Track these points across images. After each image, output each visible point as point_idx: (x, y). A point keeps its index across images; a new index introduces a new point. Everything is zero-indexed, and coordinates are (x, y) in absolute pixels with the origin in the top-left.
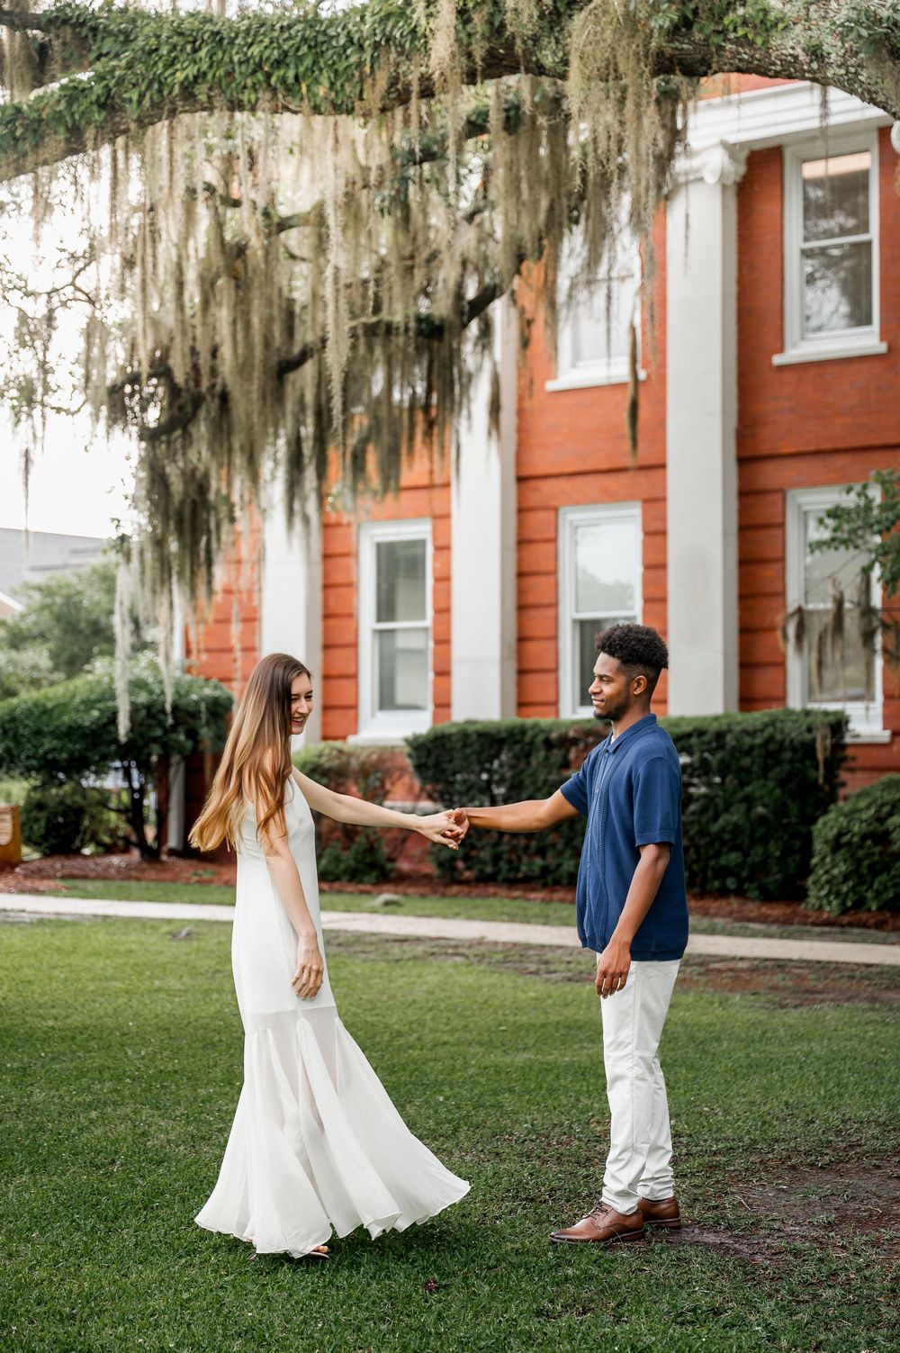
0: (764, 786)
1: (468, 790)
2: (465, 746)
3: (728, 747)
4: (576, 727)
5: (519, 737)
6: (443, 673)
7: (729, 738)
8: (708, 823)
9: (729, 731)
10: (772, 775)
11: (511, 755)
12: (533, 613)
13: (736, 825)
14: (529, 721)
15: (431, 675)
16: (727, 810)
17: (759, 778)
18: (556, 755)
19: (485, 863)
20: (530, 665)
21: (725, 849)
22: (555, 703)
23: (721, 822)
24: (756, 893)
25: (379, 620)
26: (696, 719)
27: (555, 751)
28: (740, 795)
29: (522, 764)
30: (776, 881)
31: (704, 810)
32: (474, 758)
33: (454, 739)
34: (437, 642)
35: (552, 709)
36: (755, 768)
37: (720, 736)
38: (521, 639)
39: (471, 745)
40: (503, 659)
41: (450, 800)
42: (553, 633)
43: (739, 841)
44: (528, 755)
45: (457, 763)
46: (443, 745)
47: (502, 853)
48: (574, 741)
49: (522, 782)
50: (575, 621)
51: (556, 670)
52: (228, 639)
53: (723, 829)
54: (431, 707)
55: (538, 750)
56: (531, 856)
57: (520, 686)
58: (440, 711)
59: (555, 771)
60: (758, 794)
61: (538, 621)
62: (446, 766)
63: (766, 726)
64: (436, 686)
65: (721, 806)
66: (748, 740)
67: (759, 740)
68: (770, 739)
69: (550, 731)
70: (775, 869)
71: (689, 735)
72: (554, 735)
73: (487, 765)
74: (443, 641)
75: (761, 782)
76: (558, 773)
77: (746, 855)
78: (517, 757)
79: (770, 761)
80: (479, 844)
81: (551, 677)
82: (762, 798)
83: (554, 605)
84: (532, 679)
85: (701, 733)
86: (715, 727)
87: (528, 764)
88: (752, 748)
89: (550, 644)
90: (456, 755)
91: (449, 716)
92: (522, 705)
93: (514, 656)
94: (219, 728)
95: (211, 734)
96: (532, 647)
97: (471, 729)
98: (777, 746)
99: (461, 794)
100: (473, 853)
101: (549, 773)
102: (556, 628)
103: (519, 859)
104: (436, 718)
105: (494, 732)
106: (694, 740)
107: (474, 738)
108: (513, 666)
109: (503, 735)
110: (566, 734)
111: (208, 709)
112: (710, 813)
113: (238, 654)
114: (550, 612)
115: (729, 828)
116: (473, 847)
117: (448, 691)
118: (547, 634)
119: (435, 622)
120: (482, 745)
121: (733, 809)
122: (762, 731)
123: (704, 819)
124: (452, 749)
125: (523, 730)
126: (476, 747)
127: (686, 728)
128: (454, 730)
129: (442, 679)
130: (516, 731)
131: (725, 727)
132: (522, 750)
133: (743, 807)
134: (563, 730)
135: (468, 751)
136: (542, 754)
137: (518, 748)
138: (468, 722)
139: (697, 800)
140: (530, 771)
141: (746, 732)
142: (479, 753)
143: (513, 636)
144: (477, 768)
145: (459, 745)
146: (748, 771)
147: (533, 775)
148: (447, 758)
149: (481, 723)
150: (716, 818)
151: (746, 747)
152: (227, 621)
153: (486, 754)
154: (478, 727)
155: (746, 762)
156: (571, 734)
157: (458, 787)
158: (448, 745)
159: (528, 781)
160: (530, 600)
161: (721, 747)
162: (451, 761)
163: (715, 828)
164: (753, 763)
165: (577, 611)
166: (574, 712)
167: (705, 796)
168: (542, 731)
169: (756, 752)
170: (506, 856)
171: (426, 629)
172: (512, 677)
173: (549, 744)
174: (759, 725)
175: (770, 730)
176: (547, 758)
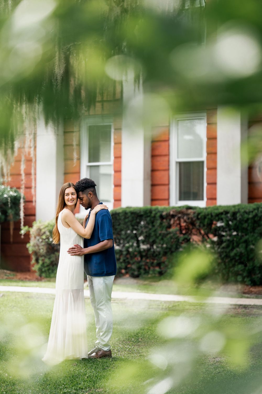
0: (253, 236)
1: (127, 238)
2: (125, 218)
3: (238, 219)
4: (174, 210)
5: (149, 214)
6: (118, 185)
7: (238, 215)
8: (229, 252)
9: (239, 211)
10: (256, 231)
11: (145, 222)
12: (159, 159)
13: (241, 253)
14: (154, 207)
15: (113, 186)
16: (238, 246)
17: (251, 233)
18: (165, 223)
19: (134, 270)
20: (156, 182)
21: (237, 264)
22: (168, 199)
23: (235, 251)
24: (250, 282)
25: (90, 161)
26: (224, 207)
27: (165, 220)
28: (243, 239)
29: (150, 226)
30: (258, 277)
31: (228, 246)
32: (129, 224)
33: (121, 215)
34: (116, 171)
35: (167, 202)
36: (249, 228)
37: (234, 214)
38: (153, 170)
39: (128, 218)
40: (145, 179)
41: (119, 242)
42: (167, 168)
43: (242, 260)
44: (153, 222)
45: (122, 226)
46: (116, 218)
47: (142, 265)
48: (173, 216)
49: (150, 234)
50: (177, 162)
51: (168, 184)
52: (20, 170)
53: (236, 255)
54: (112, 201)
55: (157, 220)
56: (154, 267)
57: (152, 191)
58: (117, 202)
59: (164, 229)
60: (250, 239)
61: (160, 162)
62: (117, 227)
63: (254, 209)
64: (115, 191)
65: (235, 244)
66: (246, 216)
67: (251, 216)
68: (256, 215)
69: (162, 212)
70: (258, 272)
71: (222, 213)
72: (164, 213)
73: (136, 227)
74: (118, 171)
75: (252, 234)
76: (166, 230)
77: (246, 266)
78: (148, 223)
79: (255, 225)
80: (131, 262)
81: (166, 187)
82: (252, 241)
83: (168, 155)
84: (158, 188)
85: (227, 213)
86: (233, 210)
87: (153, 226)
88: (248, 219)
89: (166, 173)
90: (122, 222)
91: (120, 205)
92: (153, 200)
93: (150, 178)
94: (16, 210)
95: (13, 212)
96: (158, 174)
97: (128, 210)
98: (259, 218)
99: (123, 239)
100: (129, 266)
101: (162, 230)
102: (169, 165)
103: (149, 268)
104: (115, 205)
105: (138, 212)
106: (223, 216)
107: (129, 214)
108: (149, 183)
109: (142, 213)
110: (169, 213)
111: (11, 200)
112: (230, 248)
113: (23, 177)
114: (166, 158)
115: (238, 254)
116: (129, 263)
117: (120, 194)
118: (164, 168)
119: (115, 162)
120: (133, 218)
121: (240, 246)
122: (252, 212)
123: (228, 250)
124: (120, 219)
125: (151, 211)
126: (130, 218)
127: (221, 211)
128: (120, 211)
129: (118, 188)
130: (148, 212)
131: (237, 210)
132: (150, 220)
133: (244, 245)
134: (168, 211)
135: (127, 220)
136: (159, 222)
137: (148, 219)
138: (127, 208)
139: (225, 242)
140: (154, 229)
141: (245, 212)
142: (131, 221)
143: (149, 169)
144: (131, 228)
145: (123, 218)
146: (246, 229)
147: (155, 231)
148: (118, 224)
149: (134, 208)
150: (233, 249)
151: (245, 219)
152: (20, 161)
153: (134, 222)
154: (132, 210)
155: (245, 225)
156: (172, 213)
157: (123, 236)
158: (118, 218)
159: (153, 234)
160: (157, 153)
161: (235, 219)
162: (119, 225)
163: (232, 254)
164: (248, 225)
165: (178, 158)
166: (176, 203)
167: (228, 240)
168: (159, 211)
169: (250, 221)
170: (143, 267)
171: (110, 165)
172: (149, 187)
173: (162, 217)
174: (251, 209)
175: (256, 211)
176: (161, 224)
